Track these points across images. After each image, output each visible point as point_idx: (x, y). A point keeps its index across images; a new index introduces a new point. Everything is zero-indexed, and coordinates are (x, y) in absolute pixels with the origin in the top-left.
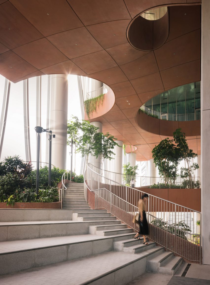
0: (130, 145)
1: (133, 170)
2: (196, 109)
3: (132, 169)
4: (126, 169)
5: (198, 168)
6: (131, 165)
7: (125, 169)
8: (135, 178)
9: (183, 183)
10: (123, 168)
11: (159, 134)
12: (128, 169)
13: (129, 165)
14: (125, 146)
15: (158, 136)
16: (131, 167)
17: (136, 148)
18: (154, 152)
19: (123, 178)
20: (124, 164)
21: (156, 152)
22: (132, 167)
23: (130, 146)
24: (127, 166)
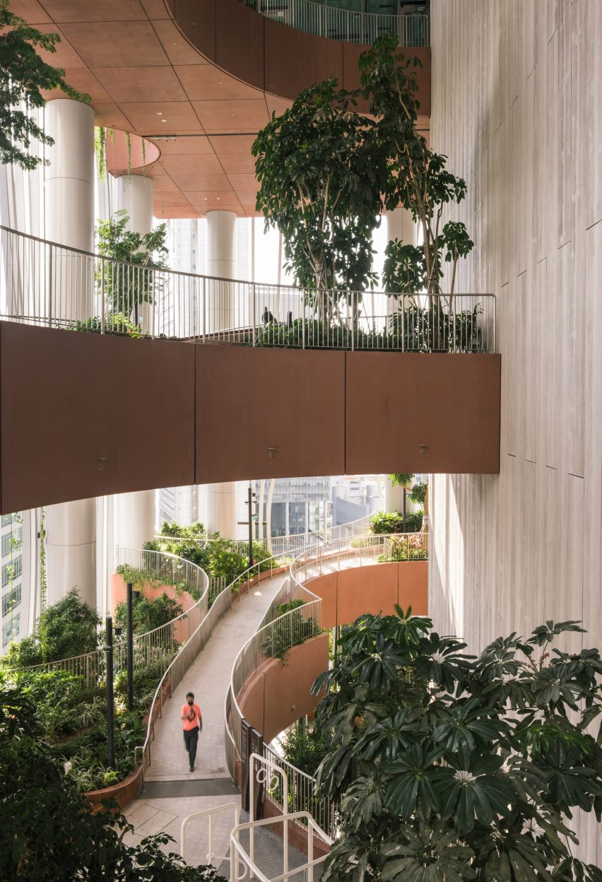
0: (128, 133)
1: (142, 249)
2: (402, 5)
3: (137, 245)
4: (111, 244)
5: (467, 252)
6: (130, 227)
7: (108, 242)
8: (152, 285)
9: (395, 320)
10: (97, 235)
11: (264, 88)
12: (121, 244)
13: (123, 223)
14: (102, 133)
15: (258, 93)
16: (130, 236)
17: (152, 153)
18: (263, 147)
19: (96, 284)
20: (100, 217)
21: (276, 149)
22: (138, 235)
23: (125, 136)
24: (114, 231)
